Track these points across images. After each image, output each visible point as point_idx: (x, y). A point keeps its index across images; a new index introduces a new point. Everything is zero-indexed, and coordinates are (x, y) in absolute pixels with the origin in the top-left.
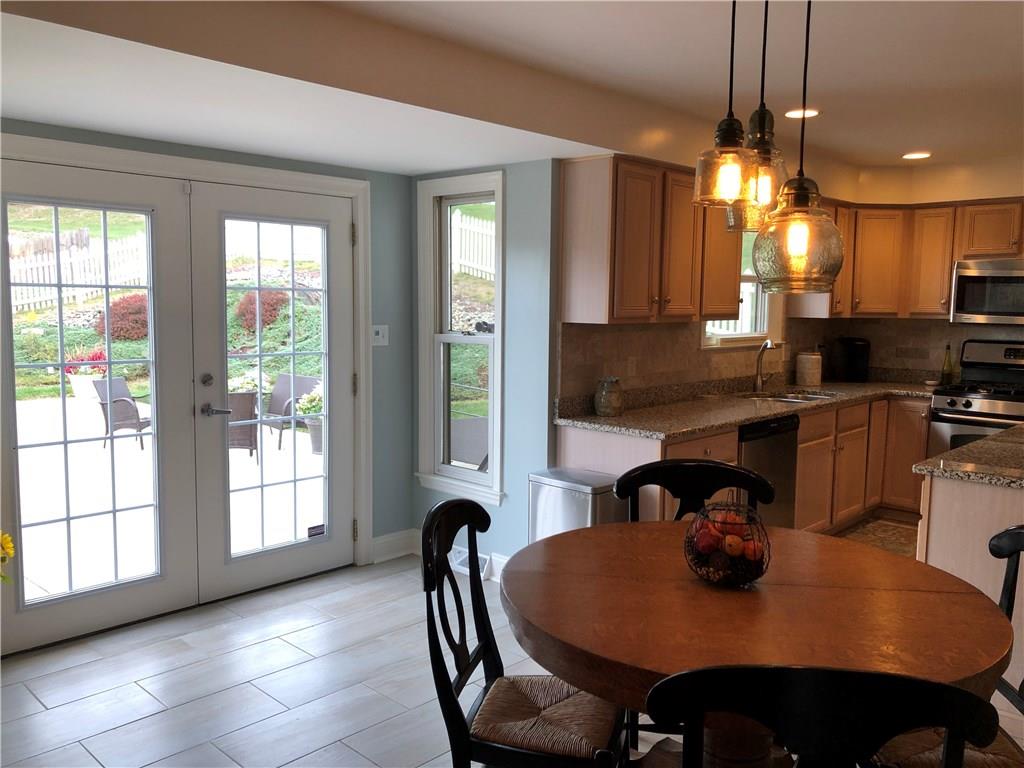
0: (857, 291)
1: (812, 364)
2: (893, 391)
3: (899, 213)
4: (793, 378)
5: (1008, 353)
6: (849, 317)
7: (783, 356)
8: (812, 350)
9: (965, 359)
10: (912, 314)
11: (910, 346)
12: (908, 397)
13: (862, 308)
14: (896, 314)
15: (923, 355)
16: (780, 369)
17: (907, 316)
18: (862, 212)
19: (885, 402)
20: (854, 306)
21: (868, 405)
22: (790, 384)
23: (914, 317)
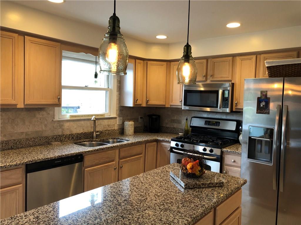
0: (148, 96)
1: (129, 126)
2: (159, 138)
3: (165, 63)
4: (122, 131)
5: (206, 123)
6: (145, 106)
7: (118, 122)
8: (129, 120)
9: (191, 125)
10: (171, 105)
11: (175, 118)
12: (163, 141)
13: (150, 103)
14: (165, 105)
15: (179, 122)
16: (116, 128)
17: (169, 106)
18: (149, 62)
19: (155, 143)
20: (147, 102)
21: (145, 145)
22: (121, 134)
23: (172, 107)
